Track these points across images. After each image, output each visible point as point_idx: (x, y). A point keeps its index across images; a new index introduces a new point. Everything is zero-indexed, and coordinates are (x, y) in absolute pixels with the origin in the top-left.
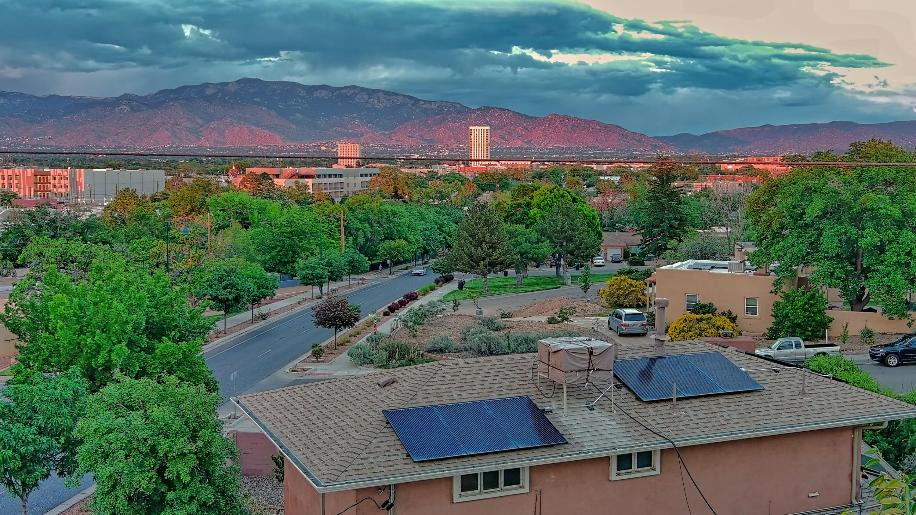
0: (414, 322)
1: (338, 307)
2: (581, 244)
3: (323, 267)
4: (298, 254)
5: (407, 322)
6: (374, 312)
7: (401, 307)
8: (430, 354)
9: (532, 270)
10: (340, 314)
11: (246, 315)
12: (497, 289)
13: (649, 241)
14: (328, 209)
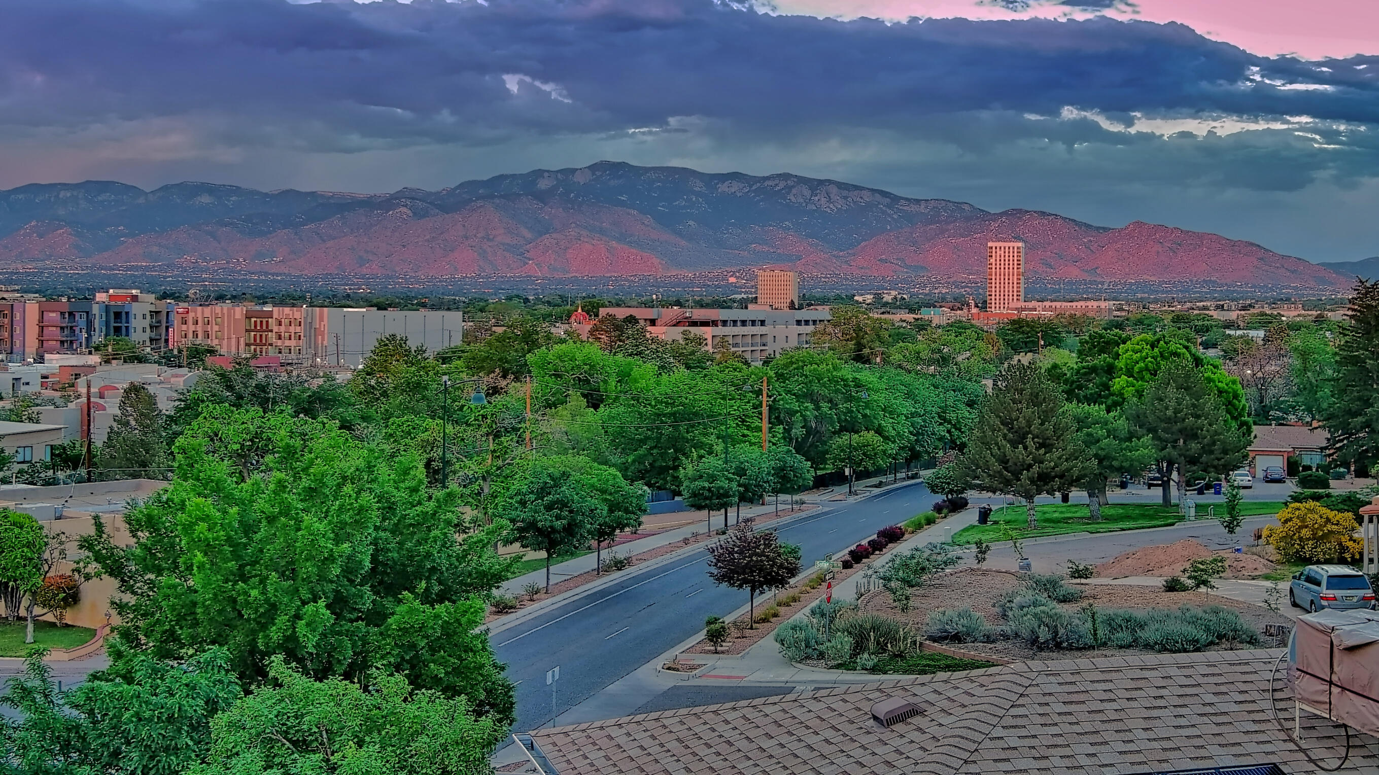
0: (903, 580)
1: (758, 547)
2: (1214, 443)
3: (731, 476)
4: (684, 454)
5: (890, 580)
6: (828, 558)
7: (873, 554)
8: (936, 644)
9: (1114, 495)
10: (762, 561)
11: (586, 562)
12: (1052, 525)
13: (1342, 441)
14: (739, 375)
